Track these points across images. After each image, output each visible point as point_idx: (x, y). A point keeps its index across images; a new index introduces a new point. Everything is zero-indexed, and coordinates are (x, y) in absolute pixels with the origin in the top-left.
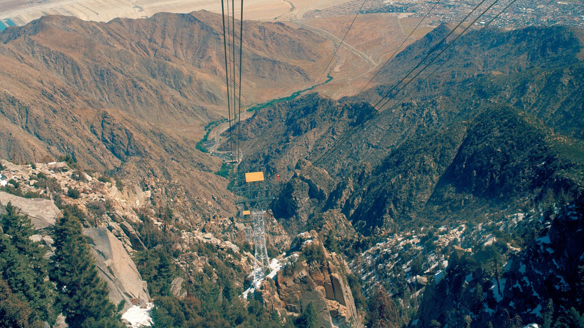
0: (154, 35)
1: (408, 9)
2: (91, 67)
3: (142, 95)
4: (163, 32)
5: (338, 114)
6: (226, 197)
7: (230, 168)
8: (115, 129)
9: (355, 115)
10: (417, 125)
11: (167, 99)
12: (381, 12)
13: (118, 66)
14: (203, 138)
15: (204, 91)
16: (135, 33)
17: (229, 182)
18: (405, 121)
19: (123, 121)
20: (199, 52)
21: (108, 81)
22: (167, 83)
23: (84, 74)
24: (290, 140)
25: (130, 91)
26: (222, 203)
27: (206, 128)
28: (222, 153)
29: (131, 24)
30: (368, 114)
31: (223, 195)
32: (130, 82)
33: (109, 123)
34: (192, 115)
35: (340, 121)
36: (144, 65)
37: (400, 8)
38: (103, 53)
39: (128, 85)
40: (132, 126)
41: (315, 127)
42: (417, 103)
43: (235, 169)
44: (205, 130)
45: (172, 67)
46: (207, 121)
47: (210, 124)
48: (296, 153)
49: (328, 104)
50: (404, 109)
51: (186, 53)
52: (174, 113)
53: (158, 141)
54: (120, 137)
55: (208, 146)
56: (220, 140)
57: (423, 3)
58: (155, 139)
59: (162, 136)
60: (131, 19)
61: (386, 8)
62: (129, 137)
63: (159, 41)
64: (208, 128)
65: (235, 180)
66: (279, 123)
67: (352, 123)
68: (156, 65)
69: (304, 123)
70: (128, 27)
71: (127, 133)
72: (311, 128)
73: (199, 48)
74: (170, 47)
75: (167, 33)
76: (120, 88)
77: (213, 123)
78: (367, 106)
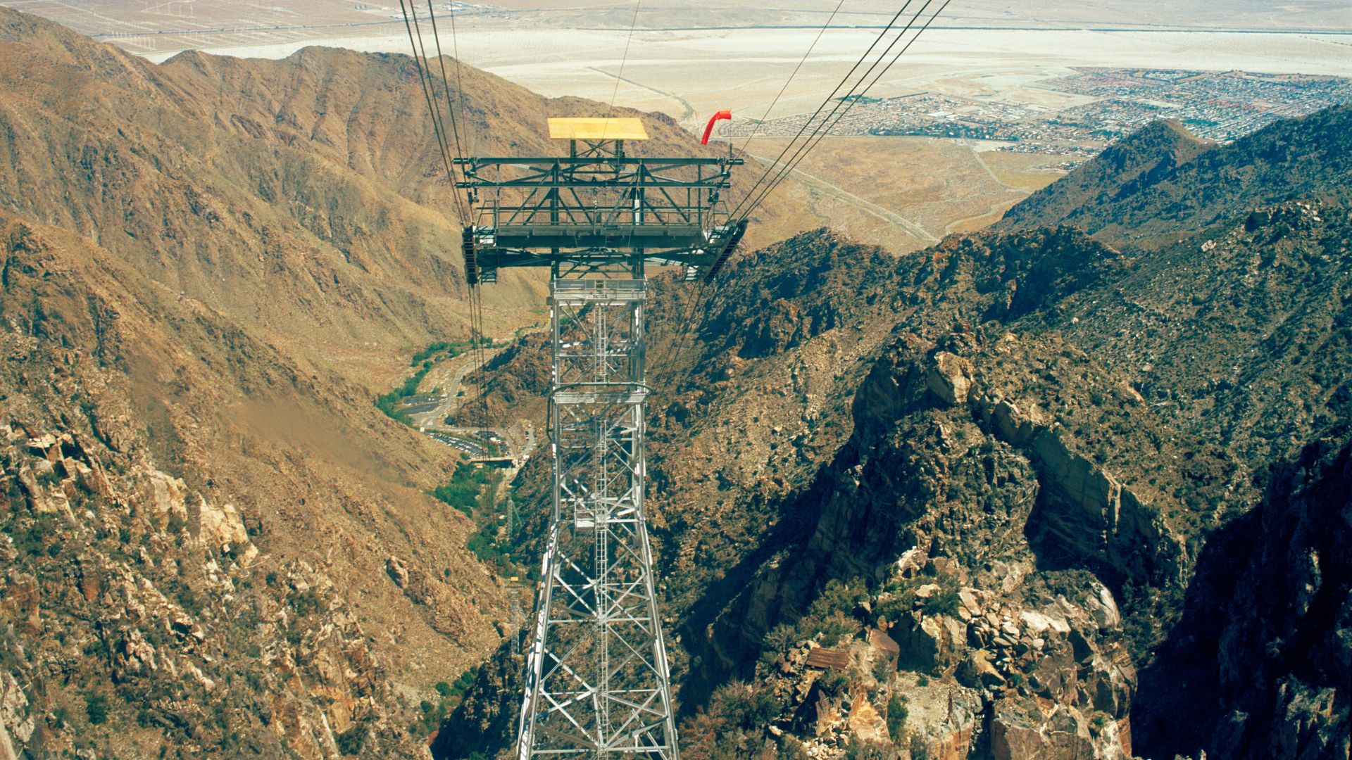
0: (293, 103)
1: (998, 134)
2: (55, 136)
3: (216, 238)
4: (322, 99)
5: (930, 278)
6: (453, 579)
7: (484, 482)
8: (49, 290)
9: (1006, 277)
10: (1336, 298)
11: (296, 259)
12: (927, 134)
13: (152, 145)
14: (401, 385)
15: (424, 254)
16: (238, 95)
17: (474, 529)
18: (1271, 284)
19: (94, 270)
20: (421, 159)
21: (105, 185)
22: (307, 222)
23: (28, 152)
24: (730, 371)
25: (177, 223)
26: (429, 600)
27: (417, 358)
28: (460, 431)
29: (228, 69)
30: (1070, 269)
31: (441, 566)
32: (179, 196)
33: (31, 269)
34: (375, 313)
35: (943, 299)
36: (241, 161)
37: (976, 130)
38: (110, 105)
39: (171, 202)
40: (125, 294)
41: (830, 325)
42: (1321, 213)
43: (502, 486)
44: (413, 365)
45: (328, 173)
46: (422, 340)
47: (432, 349)
48: (756, 420)
49: (867, 262)
50: (1258, 239)
51: (383, 159)
52: (314, 303)
53: (221, 357)
54: (63, 322)
55: (415, 410)
56: (461, 394)
57: (1035, 123)
58: (210, 348)
59: (236, 341)
60: (230, 57)
61: (937, 127)
62: (102, 325)
63: (306, 121)
64: (424, 359)
65: (501, 523)
66: (673, 336)
67: (992, 308)
68: (278, 165)
69: (787, 314)
70: (218, 77)
71: (93, 309)
72: (814, 332)
73: (424, 147)
74: (335, 139)
75: (333, 101)
76: (144, 212)
77: (442, 347)
78: (1067, 239)
